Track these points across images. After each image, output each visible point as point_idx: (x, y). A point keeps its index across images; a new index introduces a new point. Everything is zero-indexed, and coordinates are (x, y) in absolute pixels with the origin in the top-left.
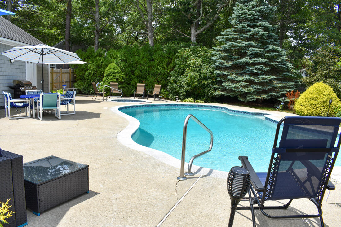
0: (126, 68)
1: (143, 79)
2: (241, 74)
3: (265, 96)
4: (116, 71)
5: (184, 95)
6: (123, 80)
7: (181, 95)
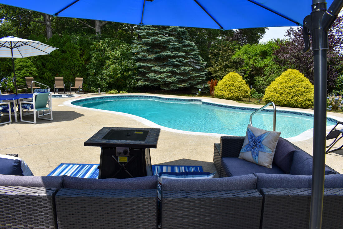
0: (36, 61)
1: (56, 72)
2: (164, 66)
3: (186, 85)
4: (28, 64)
5: (106, 87)
6: (37, 74)
7: (104, 87)
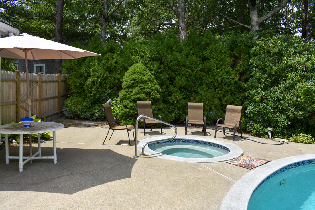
0: (160, 73)
1: (190, 92)
4: (145, 78)
5: (284, 127)
6: (159, 96)
7: (279, 127)
